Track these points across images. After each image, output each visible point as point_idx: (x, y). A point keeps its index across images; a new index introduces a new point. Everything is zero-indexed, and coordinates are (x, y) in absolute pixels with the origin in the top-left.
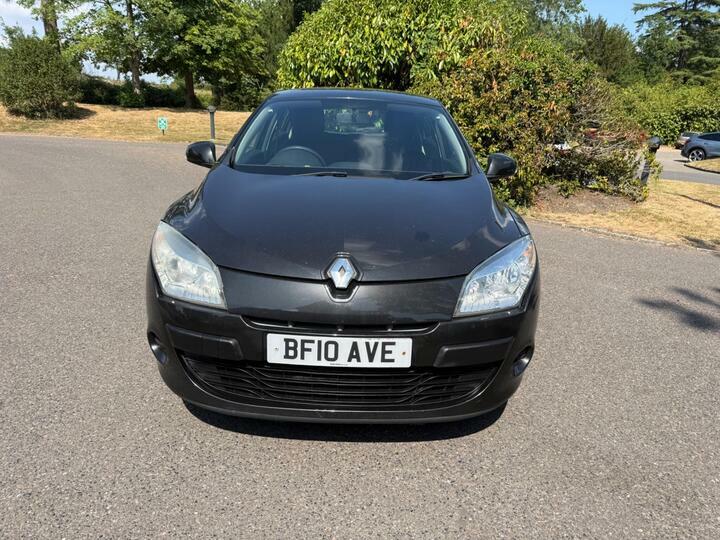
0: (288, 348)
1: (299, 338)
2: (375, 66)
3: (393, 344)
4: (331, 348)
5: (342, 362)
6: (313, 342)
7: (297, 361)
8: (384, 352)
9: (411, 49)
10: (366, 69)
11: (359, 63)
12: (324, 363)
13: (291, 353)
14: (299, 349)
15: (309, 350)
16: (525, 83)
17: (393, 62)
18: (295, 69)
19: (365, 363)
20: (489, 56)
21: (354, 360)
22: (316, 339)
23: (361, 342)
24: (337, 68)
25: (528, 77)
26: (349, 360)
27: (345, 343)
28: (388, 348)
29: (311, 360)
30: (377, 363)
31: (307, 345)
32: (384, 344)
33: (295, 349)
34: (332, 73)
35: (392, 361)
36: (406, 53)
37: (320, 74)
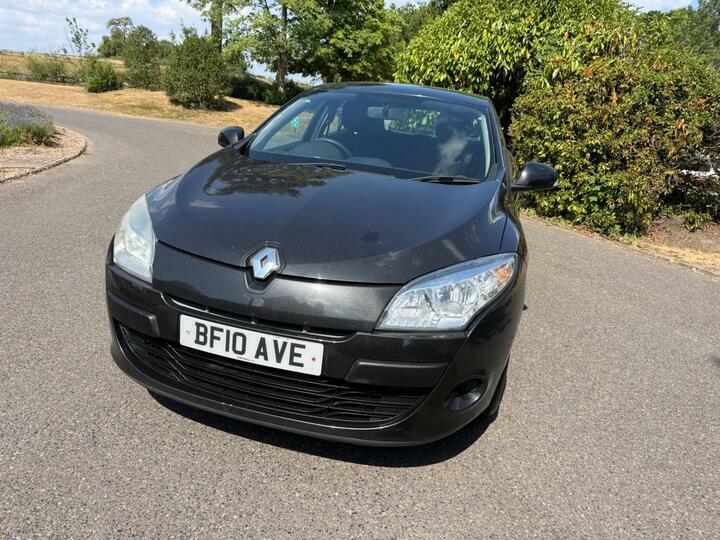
0: (199, 333)
1: (209, 324)
2: (488, 71)
3: (303, 347)
4: (239, 340)
5: (250, 356)
6: (221, 330)
7: (206, 349)
8: (293, 354)
9: (528, 55)
10: (478, 74)
11: (471, 68)
12: (231, 355)
13: (202, 339)
14: (209, 335)
15: (218, 339)
16: (650, 96)
17: (507, 68)
18: (409, 72)
19: (272, 363)
20: (612, 65)
21: (261, 357)
22: (225, 328)
23: (270, 339)
24: (450, 73)
25: (655, 91)
26: (257, 357)
27: (253, 338)
28: (297, 350)
29: (219, 349)
30: (285, 365)
31: (216, 333)
32: (293, 346)
33: (205, 334)
34: (443, 77)
35: (301, 365)
36: (523, 59)
37: (432, 78)
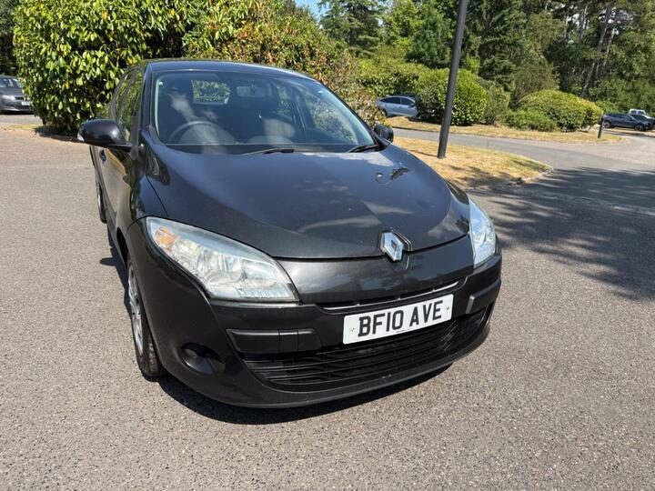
0: (362, 326)
1: (371, 315)
2: (143, 32)
3: (441, 302)
4: (398, 316)
5: (406, 328)
6: (383, 315)
7: (370, 337)
8: (435, 310)
9: (178, 17)
10: (134, 34)
11: (126, 28)
12: (392, 332)
13: (365, 330)
14: (372, 325)
15: (380, 323)
16: (296, 56)
17: (162, 28)
19: (422, 325)
20: (260, 29)
21: (414, 324)
22: (386, 311)
23: (420, 305)
24: (98, 31)
25: (298, 51)
26: (411, 325)
27: (408, 310)
28: (438, 307)
29: (382, 332)
30: (431, 322)
31: (379, 320)
32: (436, 304)
33: (368, 326)
34: (93, 36)
35: (440, 317)
37: (79, 37)
